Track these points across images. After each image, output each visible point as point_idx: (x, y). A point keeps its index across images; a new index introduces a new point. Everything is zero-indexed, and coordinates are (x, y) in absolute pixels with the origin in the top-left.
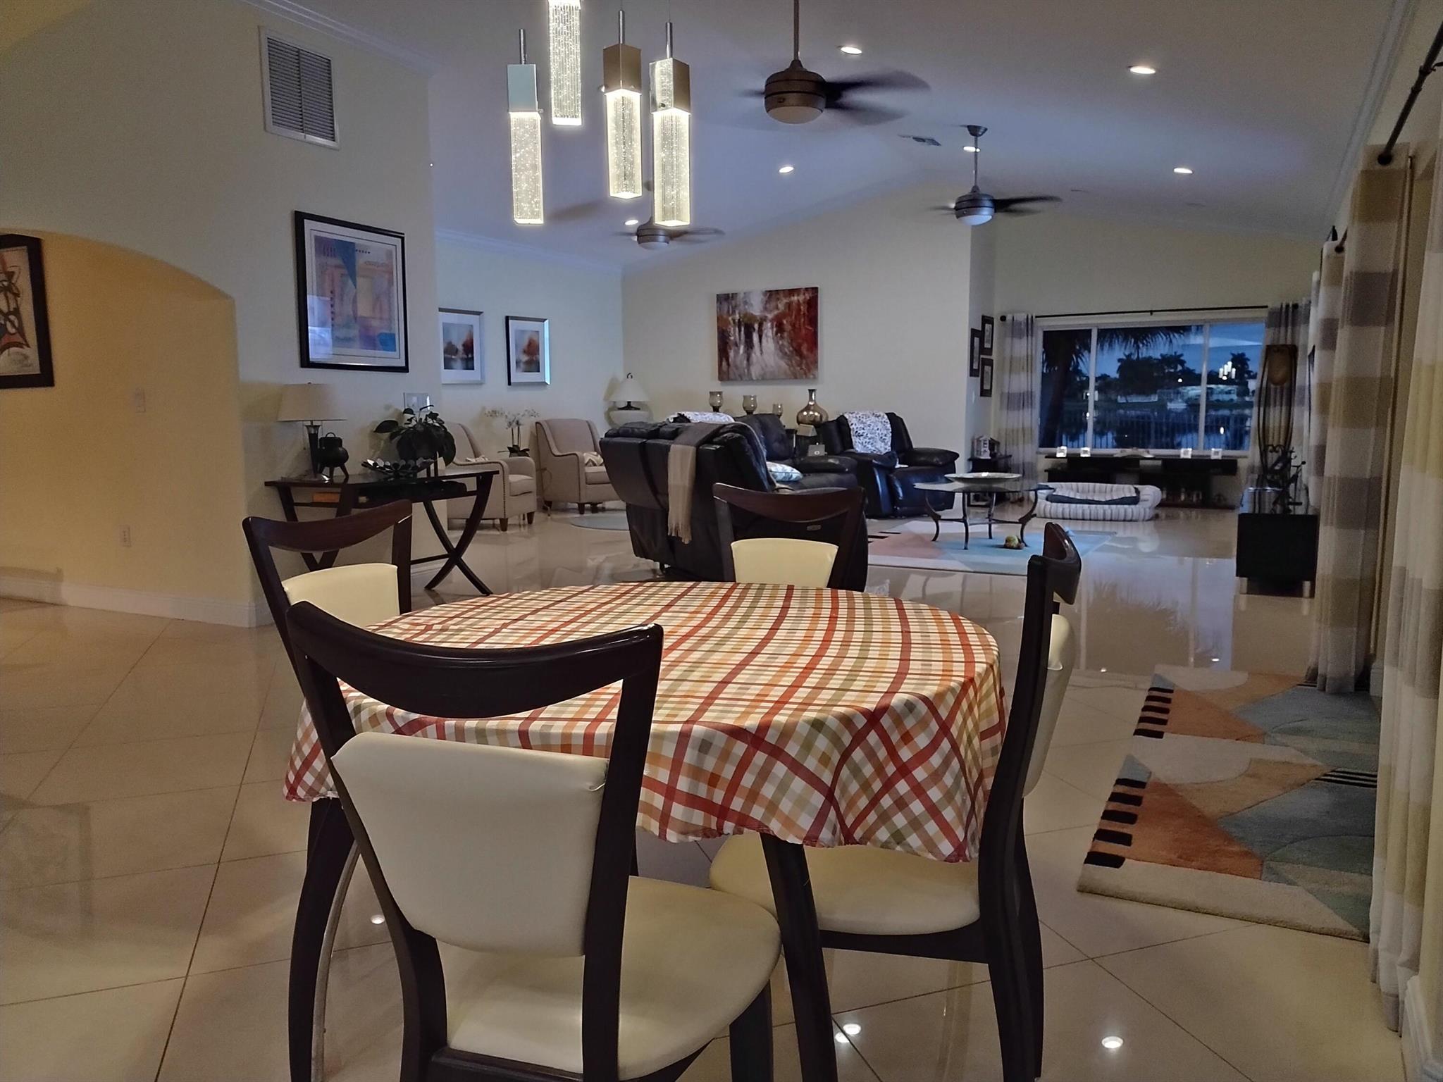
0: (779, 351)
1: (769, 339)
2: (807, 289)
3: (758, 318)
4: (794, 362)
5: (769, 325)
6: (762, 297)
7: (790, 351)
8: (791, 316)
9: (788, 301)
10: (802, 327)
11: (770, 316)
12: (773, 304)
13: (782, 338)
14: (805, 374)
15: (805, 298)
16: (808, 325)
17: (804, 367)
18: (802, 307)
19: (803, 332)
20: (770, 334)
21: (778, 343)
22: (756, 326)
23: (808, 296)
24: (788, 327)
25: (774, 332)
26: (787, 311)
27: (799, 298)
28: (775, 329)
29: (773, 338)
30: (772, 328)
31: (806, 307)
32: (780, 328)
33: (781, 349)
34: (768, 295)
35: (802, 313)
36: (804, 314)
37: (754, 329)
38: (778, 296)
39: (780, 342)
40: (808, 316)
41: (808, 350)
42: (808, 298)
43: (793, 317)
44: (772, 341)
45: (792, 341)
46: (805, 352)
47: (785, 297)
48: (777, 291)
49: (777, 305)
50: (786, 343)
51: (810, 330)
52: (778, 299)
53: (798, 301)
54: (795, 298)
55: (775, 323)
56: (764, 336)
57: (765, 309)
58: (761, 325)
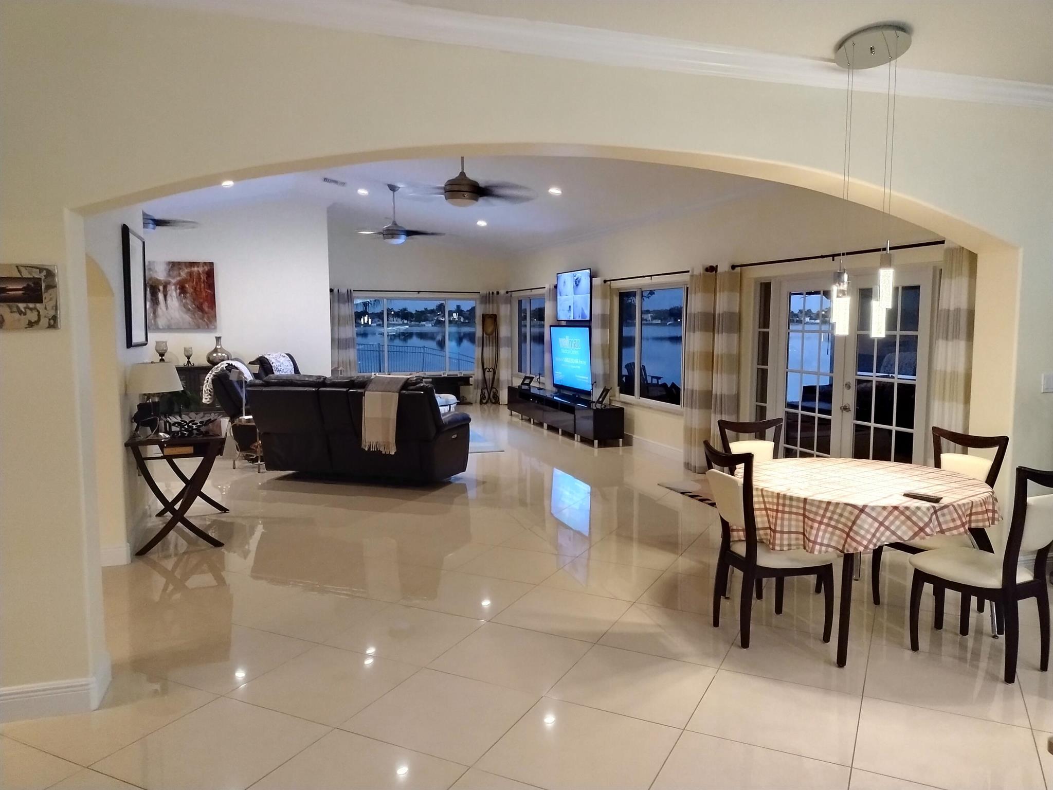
0: (183, 307)
1: (174, 299)
2: (205, 263)
3: (163, 282)
4: (196, 316)
5: (173, 287)
6: (165, 266)
7: (192, 308)
8: (193, 282)
9: (189, 271)
10: (202, 290)
11: (173, 281)
12: (175, 273)
13: (185, 298)
14: (207, 325)
15: (204, 270)
16: (207, 289)
17: (205, 320)
18: (202, 276)
19: (204, 294)
20: (174, 294)
21: (182, 301)
22: (161, 288)
23: (206, 268)
24: (190, 290)
25: (178, 295)
26: (189, 278)
27: (198, 269)
28: (178, 291)
29: (177, 298)
30: (176, 290)
31: (205, 277)
32: (182, 290)
33: (185, 306)
34: (171, 265)
35: (202, 280)
36: (204, 281)
37: (159, 290)
38: (180, 267)
39: (184, 301)
40: (207, 283)
41: (209, 307)
42: (207, 269)
43: (195, 283)
44: (176, 299)
45: (194, 300)
46: (206, 309)
47: (187, 267)
48: (179, 263)
49: (179, 273)
50: (188, 302)
51: (210, 293)
52: (180, 269)
53: (199, 271)
54: (196, 269)
55: (178, 286)
56: (168, 296)
57: (169, 275)
58: (165, 287)
